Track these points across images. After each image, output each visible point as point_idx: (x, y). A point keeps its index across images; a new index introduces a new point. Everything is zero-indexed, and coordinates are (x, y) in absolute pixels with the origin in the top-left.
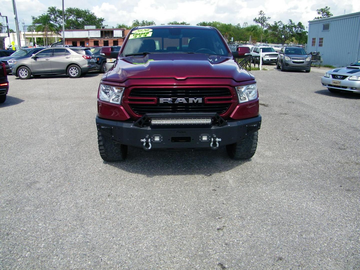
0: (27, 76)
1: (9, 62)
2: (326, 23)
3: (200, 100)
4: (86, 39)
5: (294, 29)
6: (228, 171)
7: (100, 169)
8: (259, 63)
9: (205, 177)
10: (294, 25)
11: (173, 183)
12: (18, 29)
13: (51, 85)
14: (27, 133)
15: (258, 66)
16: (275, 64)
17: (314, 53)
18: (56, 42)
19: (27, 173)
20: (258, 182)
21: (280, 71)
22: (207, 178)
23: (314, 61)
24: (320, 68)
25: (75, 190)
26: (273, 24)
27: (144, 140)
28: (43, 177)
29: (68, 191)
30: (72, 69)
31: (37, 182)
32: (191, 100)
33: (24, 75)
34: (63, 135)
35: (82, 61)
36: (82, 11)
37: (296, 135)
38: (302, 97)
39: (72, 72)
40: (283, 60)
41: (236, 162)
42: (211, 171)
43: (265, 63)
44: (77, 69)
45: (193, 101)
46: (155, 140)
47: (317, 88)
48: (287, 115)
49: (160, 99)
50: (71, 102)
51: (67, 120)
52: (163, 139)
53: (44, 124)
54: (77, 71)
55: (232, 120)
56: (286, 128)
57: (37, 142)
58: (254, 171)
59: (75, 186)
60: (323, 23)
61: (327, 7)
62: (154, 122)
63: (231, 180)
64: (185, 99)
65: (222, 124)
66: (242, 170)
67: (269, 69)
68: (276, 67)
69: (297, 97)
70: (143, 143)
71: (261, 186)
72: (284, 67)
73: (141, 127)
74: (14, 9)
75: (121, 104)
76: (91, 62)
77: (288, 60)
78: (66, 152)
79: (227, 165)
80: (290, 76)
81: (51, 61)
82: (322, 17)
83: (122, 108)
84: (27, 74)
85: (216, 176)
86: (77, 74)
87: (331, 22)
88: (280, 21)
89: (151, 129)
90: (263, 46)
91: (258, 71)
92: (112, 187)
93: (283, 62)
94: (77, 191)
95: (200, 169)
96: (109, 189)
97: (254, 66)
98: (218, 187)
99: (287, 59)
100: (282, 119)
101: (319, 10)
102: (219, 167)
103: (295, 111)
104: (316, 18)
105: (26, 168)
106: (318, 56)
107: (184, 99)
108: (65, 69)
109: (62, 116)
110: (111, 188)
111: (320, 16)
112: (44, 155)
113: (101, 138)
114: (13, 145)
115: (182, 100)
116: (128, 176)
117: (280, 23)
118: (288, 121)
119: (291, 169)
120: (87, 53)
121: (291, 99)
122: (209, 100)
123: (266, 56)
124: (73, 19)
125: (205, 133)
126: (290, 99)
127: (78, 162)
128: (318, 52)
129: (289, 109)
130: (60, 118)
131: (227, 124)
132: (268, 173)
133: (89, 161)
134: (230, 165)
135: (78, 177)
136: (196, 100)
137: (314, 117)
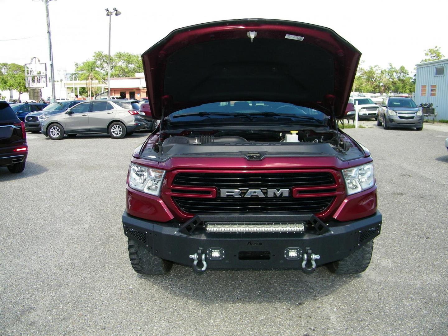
0: (59, 135)
1: (40, 118)
2: (439, 66)
3: (285, 192)
4: (137, 89)
5: (395, 74)
6: (327, 297)
7: (131, 287)
8: (354, 119)
9: (292, 309)
10: (394, 70)
11: (240, 319)
12: (54, 77)
13: (87, 148)
14: (40, 220)
15: (353, 123)
16: (374, 119)
17: (425, 105)
18: (103, 92)
19: (21, 291)
20: (378, 321)
21: (382, 129)
22: (295, 311)
23: (426, 115)
24: (434, 123)
25: (86, 327)
26: (369, 69)
27: (195, 256)
28: (44, 299)
29: (75, 330)
30: (114, 128)
31: (32, 309)
32: (271, 192)
33: (56, 134)
34: (87, 226)
35: (127, 117)
36: (133, 55)
37: (424, 229)
38: (419, 167)
39: (115, 131)
40: (386, 115)
41: (338, 278)
42: (300, 297)
43: (361, 118)
44: (120, 127)
45: (275, 194)
46: (212, 255)
47: (437, 153)
48: (403, 195)
49: (221, 190)
50: (107, 173)
51: (97, 201)
52: (225, 254)
53: (65, 206)
54: (122, 130)
55: (337, 223)
56: (406, 217)
57: (49, 236)
58: (369, 297)
59: (88, 319)
60: (435, 66)
61: (436, 47)
62: (211, 229)
63: (333, 314)
64: (262, 190)
65: (322, 230)
66: (350, 295)
67: (367, 127)
68: (376, 123)
69: (413, 167)
70: (193, 260)
71: (385, 330)
72: (387, 123)
73: (190, 235)
74: (51, 54)
75: (161, 197)
76: (139, 119)
77: (392, 115)
78: (86, 254)
79: (325, 286)
80: (397, 135)
81: (88, 117)
82: (431, 59)
83: (161, 202)
84: (60, 133)
85: (309, 306)
86: (121, 133)
87: (446, 65)
88: (377, 65)
89: (207, 238)
90: (358, 97)
91: (352, 129)
92: (146, 324)
93: (387, 117)
94: (90, 331)
95: (282, 293)
96: (140, 328)
97: (347, 122)
98: (314, 330)
99: (392, 113)
100: (397, 202)
101: (426, 50)
102: (313, 290)
103: (414, 188)
104: (422, 61)
105: (23, 281)
106: (431, 108)
107: (260, 190)
108: (107, 127)
109: (92, 194)
110: (143, 327)
111: (429, 57)
112: (54, 258)
113: (132, 243)
114: (15, 239)
115: (256, 192)
116: (172, 303)
117: (377, 68)
118: (407, 206)
119: (428, 294)
120: (134, 108)
121: (405, 170)
122: (300, 192)
123: (363, 109)
124: (123, 66)
125: (293, 245)
126: (403, 170)
127: (100, 274)
128: (430, 103)
129: (405, 186)
130: (88, 198)
131: (328, 231)
132: (391, 302)
133: (116, 273)
134: (329, 284)
135: (96, 302)
136: (278, 193)
137: (445, 199)
